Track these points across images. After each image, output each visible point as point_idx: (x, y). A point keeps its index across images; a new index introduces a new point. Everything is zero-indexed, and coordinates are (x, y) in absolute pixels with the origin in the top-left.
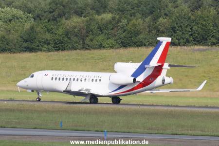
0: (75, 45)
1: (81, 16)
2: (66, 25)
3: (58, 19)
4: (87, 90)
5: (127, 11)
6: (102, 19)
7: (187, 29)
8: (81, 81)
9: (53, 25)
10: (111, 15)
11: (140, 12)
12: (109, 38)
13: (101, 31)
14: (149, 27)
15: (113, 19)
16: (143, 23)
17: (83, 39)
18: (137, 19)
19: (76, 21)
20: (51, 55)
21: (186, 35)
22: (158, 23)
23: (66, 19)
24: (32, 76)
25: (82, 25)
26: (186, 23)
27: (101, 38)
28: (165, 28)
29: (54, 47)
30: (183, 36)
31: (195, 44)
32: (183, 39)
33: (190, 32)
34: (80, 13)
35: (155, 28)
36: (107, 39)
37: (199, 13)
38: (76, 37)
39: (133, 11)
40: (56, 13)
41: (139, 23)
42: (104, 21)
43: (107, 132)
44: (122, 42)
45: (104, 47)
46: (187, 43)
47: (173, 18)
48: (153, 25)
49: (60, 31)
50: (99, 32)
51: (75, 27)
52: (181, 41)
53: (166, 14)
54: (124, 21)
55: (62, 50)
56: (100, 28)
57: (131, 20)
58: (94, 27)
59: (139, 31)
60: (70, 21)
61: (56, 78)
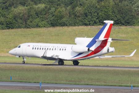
0: (20, 25)
1: (24, 6)
2: (14, 11)
3: (9, 8)
4: (56, 56)
5: (55, 2)
6: (38, 8)
7: (95, 14)
8: (53, 50)
9: (6, 12)
10: (44, 5)
11: (63, 3)
12: (43, 21)
13: (38, 16)
14: (69, 13)
15: (46, 7)
16: (66, 10)
17: (26, 21)
18: (61, 8)
19: (21, 9)
20: (4, 32)
21: (94, 18)
22: (75, 10)
23: (14, 8)
24: (19, 47)
25: (25, 12)
26: (94, 10)
27: (37, 20)
28: (80, 14)
29: (6, 27)
30: (92, 19)
31: (100, 24)
32: (92, 21)
33: (96, 16)
34: (24, 4)
35: (73, 14)
36: (42, 21)
37: (103, 4)
38: (20, 20)
39: (59, 2)
40: (7, 4)
41: (63, 11)
42: (39, 9)
43: (42, 83)
44: (51, 23)
45: (39, 26)
46: (95, 24)
47: (86, 7)
48: (72, 11)
49: (10, 16)
50: (36, 16)
51: (20, 13)
52: (91, 22)
53: (81, 4)
54: (53, 9)
55: (12, 28)
56: (37, 14)
57: (57, 8)
58: (33, 13)
59: (63, 16)
60: (17, 9)
61: (35, 48)
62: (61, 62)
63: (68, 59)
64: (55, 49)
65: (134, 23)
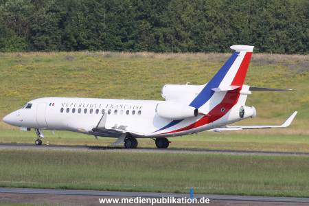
4: (121, 127)
8: (109, 113)
24: (29, 107)
61: (68, 110)
62: (131, 140)
63: (146, 134)
64: (116, 111)
65: (3, 46)
